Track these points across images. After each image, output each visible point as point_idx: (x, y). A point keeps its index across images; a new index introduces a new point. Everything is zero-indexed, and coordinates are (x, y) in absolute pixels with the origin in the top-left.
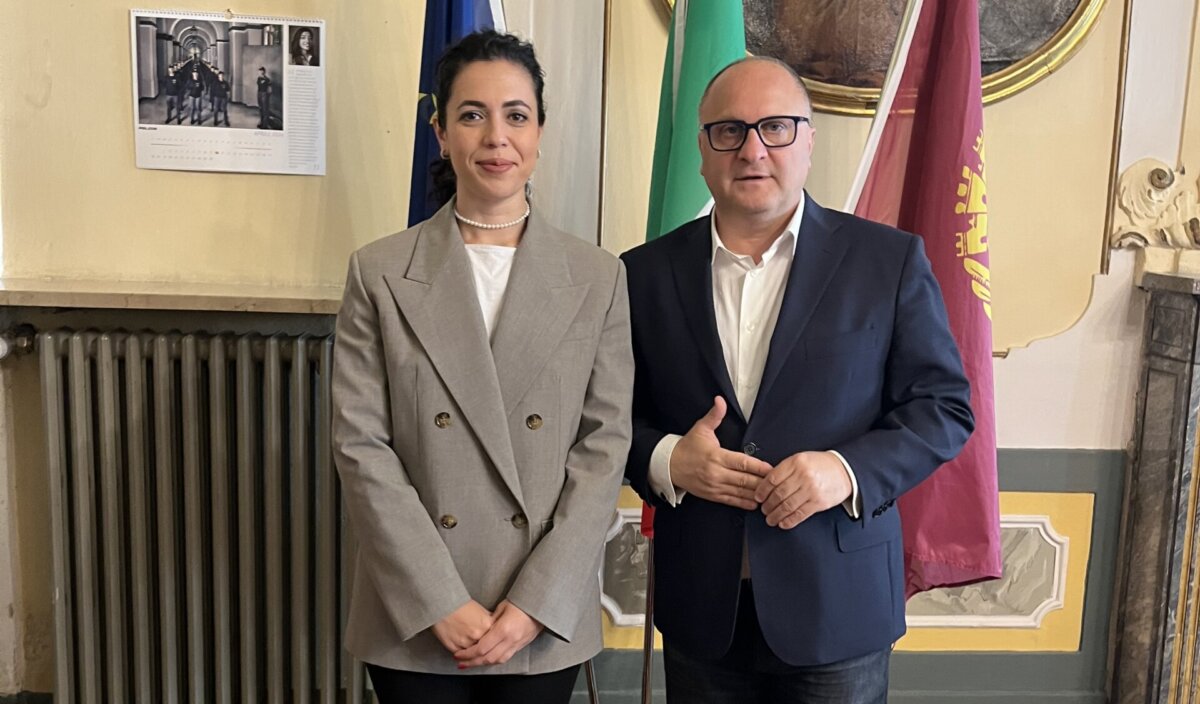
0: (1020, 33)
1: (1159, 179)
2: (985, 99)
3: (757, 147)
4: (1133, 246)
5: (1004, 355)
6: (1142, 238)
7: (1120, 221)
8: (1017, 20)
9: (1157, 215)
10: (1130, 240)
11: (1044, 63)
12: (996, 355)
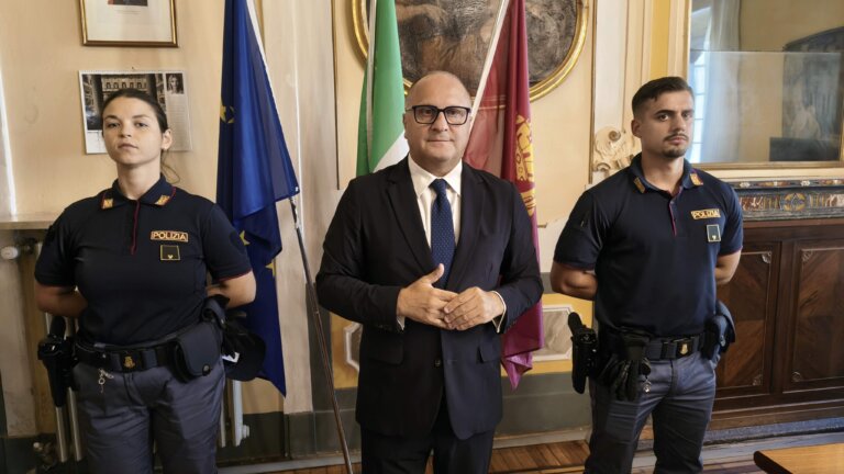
0: (541, 68)
1: (613, 136)
2: (531, 99)
3: (443, 122)
4: (603, 170)
5: (545, 226)
6: (606, 165)
7: (597, 158)
8: (539, 61)
9: (613, 153)
10: (601, 167)
11: (553, 82)
12: (541, 226)
